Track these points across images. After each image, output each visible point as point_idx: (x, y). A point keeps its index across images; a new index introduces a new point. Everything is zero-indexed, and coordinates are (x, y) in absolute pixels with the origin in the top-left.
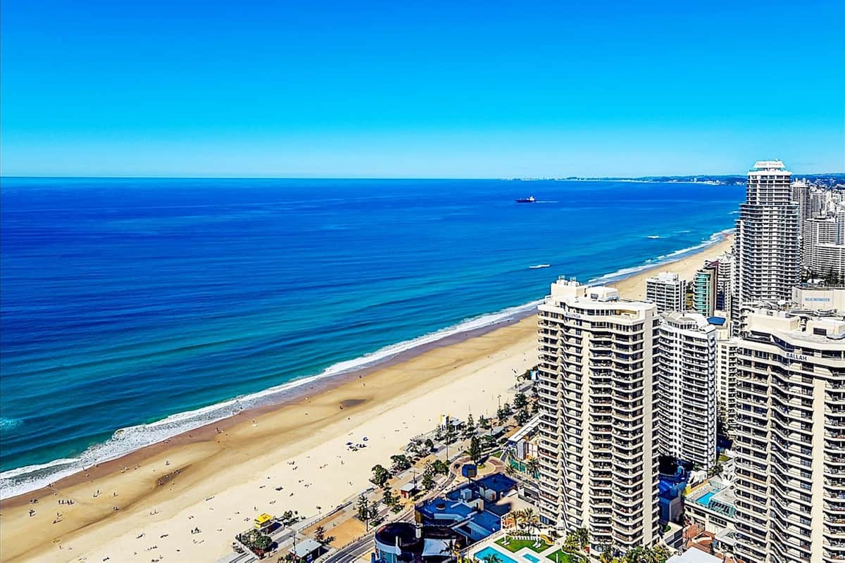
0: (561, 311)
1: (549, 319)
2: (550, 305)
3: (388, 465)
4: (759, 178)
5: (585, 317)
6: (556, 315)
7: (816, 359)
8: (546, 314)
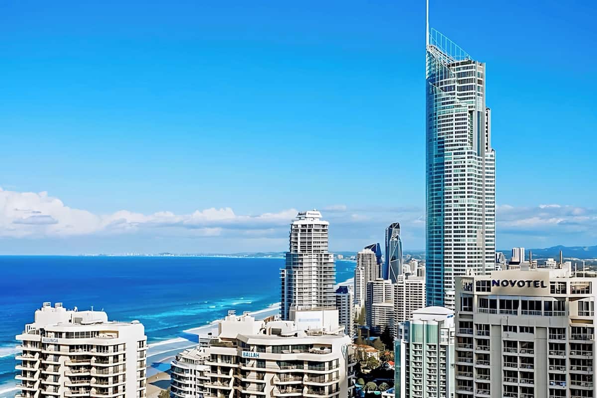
0: (40, 338)
1: (28, 348)
5: (62, 340)
6: (33, 343)
8: (25, 343)
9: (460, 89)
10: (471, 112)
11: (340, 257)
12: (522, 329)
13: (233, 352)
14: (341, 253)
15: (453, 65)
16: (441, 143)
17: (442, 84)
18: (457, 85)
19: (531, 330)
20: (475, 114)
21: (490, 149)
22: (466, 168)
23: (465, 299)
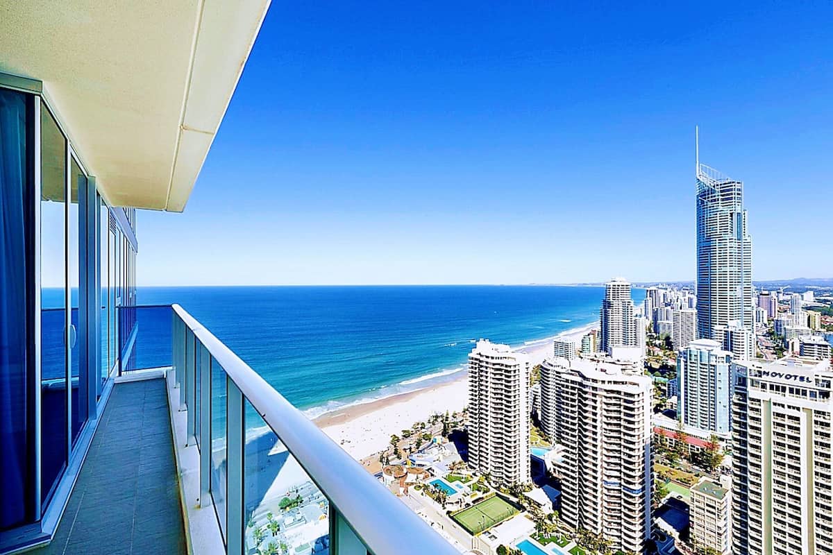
0: (478, 357)
1: (474, 361)
2: (474, 354)
3: (400, 435)
4: (611, 287)
5: (489, 360)
6: (476, 359)
7: (598, 385)
8: (472, 359)
9: (723, 200)
10: (732, 214)
11: (634, 286)
12: (789, 407)
13: (579, 379)
14: (635, 284)
15: (717, 185)
16: (709, 239)
17: (708, 198)
18: (720, 197)
19: (798, 409)
20: (735, 217)
21: (747, 235)
22: (728, 249)
23: (740, 378)
